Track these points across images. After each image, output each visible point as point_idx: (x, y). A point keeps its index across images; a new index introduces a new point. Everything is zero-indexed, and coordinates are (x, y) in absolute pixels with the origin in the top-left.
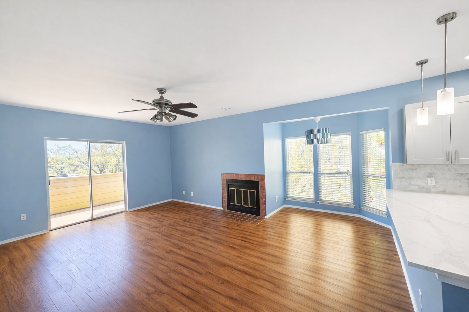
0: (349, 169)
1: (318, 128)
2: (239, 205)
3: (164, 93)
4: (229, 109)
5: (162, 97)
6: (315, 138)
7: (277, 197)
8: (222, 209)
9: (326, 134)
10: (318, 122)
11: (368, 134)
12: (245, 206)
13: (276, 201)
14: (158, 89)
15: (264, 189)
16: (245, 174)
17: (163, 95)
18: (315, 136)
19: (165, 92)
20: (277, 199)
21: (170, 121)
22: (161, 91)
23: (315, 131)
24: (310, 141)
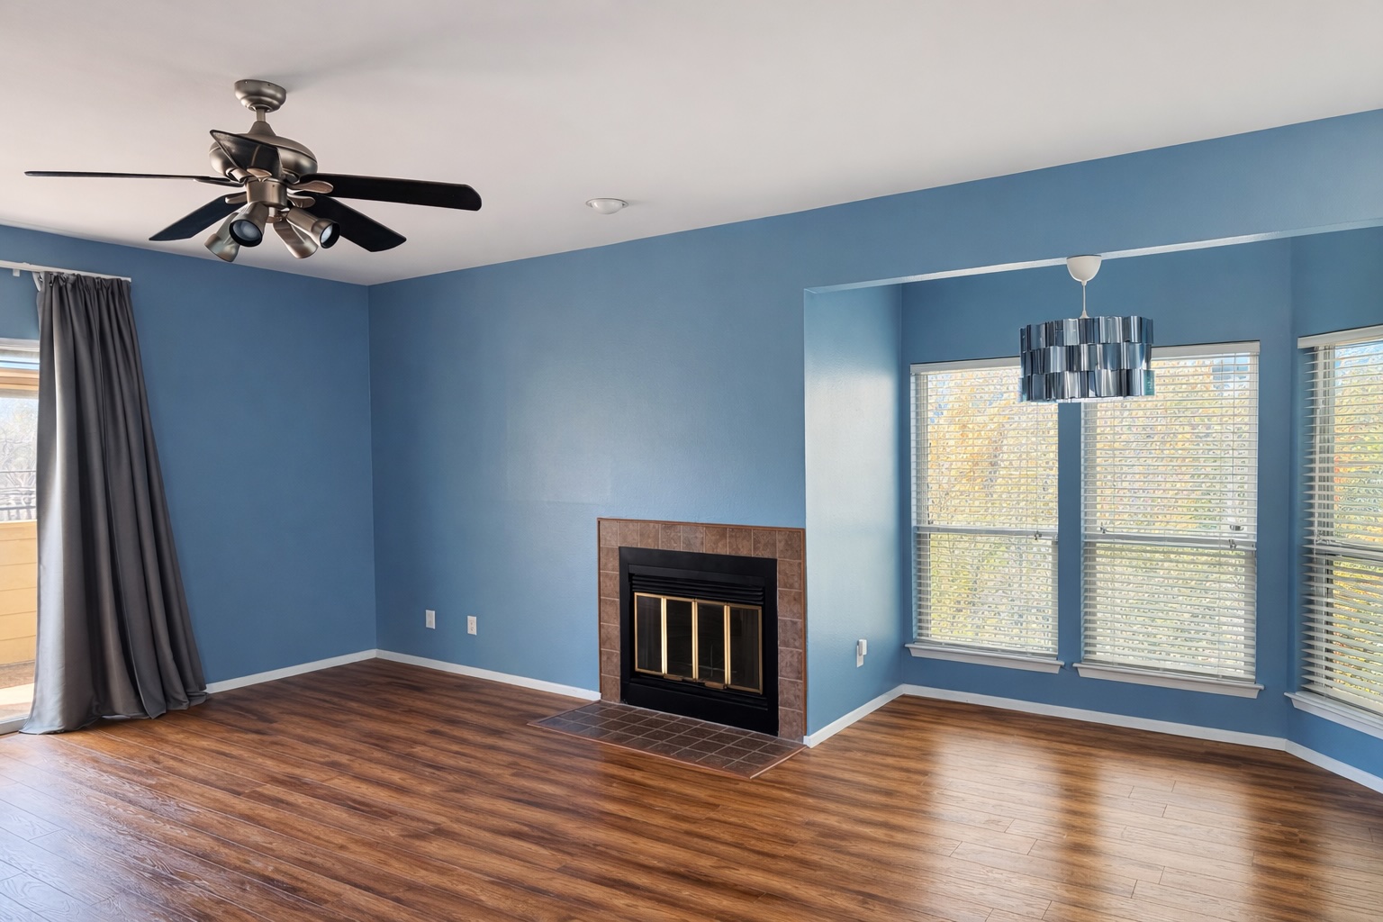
0: (1239, 522)
1: (1085, 316)
2: (679, 678)
3: (276, 108)
4: (624, 203)
5: (262, 128)
6: (1071, 369)
7: (864, 643)
8: (594, 696)
9: (1124, 346)
10: (1084, 283)
11: (1338, 353)
12: (709, 684)
13: (860, 663)
14: (240, 85)
15: (801, 599)
16: (708, 526)
17: (270, 118)
18: (1072, 355)
19: (282, 101)
20: (865, 652)
21: (304, 253)
22: (261, 97)
23: (1071, 335)
24: (1039, 384)
